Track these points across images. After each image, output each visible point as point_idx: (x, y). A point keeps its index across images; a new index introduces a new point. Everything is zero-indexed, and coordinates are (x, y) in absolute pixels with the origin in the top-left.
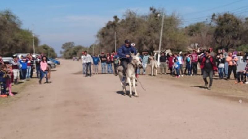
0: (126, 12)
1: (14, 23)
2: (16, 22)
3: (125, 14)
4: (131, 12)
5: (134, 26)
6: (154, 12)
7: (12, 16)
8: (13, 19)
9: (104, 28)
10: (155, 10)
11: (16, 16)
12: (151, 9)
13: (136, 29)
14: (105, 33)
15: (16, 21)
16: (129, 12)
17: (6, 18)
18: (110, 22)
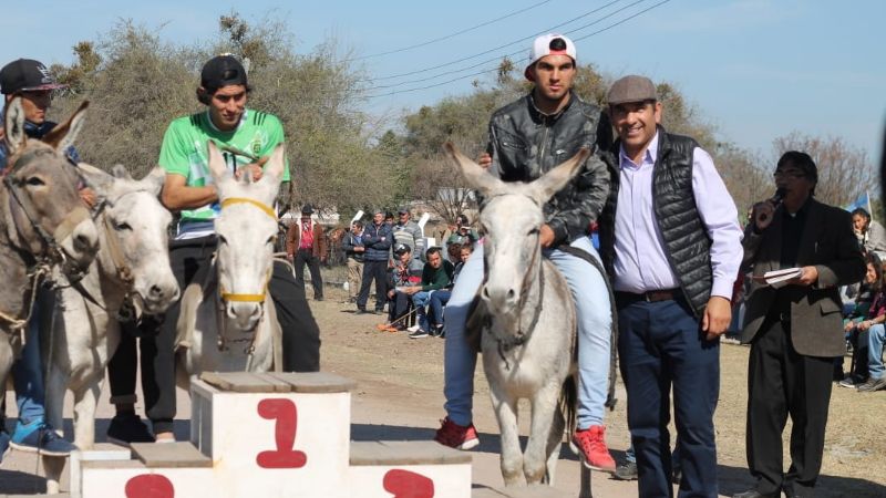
0: (113, 33)
3: (108, 39)
4: (137, 31)
5: (146, 95)
6: (237, 36)
10: (242, 30)
12: (227, 24)
13: (152, 108)
16: (126, 33)
18: (56, 68)
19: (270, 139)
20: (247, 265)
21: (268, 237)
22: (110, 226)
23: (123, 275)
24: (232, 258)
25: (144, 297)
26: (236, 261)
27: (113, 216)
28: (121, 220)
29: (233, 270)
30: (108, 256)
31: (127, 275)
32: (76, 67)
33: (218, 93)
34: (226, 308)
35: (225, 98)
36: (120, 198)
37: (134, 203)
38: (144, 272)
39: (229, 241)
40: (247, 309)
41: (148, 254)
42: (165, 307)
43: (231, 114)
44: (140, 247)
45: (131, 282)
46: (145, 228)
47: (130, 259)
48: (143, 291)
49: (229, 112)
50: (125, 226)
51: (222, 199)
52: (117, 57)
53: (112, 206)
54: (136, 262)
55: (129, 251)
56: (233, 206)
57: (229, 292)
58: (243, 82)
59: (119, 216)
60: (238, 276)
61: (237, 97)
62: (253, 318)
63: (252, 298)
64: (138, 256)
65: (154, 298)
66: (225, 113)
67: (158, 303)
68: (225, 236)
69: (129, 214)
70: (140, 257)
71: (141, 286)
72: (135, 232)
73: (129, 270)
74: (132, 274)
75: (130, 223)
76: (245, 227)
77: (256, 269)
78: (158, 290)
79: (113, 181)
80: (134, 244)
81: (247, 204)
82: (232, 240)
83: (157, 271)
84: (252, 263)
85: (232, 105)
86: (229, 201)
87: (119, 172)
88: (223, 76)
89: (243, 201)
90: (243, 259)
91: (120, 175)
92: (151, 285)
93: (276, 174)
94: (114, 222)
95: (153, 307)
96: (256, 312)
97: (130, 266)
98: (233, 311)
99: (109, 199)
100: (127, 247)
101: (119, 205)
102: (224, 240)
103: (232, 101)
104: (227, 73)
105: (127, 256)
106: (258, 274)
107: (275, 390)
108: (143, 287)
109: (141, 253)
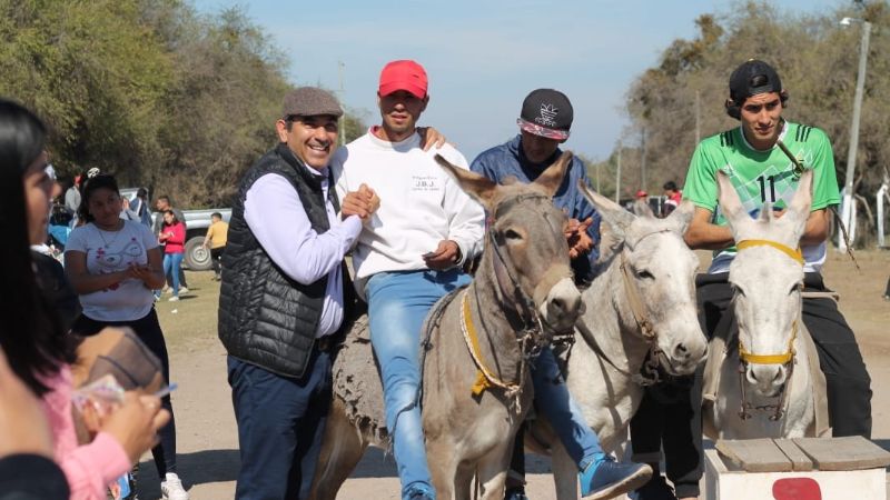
1: (258, 64)
2: (262, 59)
7: (250, 32)
8: (252, 46)
9: (652, 72)
11: (264, 34)
14: (656, 95)
15: (264, 55)
17: (226, 44)
18: (678, 44)
19: (815, 158)
20: (767, 320)
21: (792, 285)
22: (630, 273)
23: (644, 331)
24: (751, 312)
25: (669, 357)
26: (754, 315)
27: (632, 263)
28: (641, 267)
29: (752, 327)
30: (628, 308)
31: (648, 332)
32: (698, 41)
33: (746, 104)
34: (746, 369)
35: (755, 109)
36: (640, 240)
37: (656, 247)
38: (669, 328)
39: (745, 292)
40: (768, 372)
41: (673, 307)
42: (692, 369)
43: (764, 127)
44: (663, 297)
45: (654, 338)
46: (669, 276)
47: (652, 313)
48: (669, 350)
49: (761, 124)
50: (646, 274)
51: (738, 241)
52: (737, 29)
53: (632, 250)
54: (659, 316)
55: (651, 303)
56: (750, 249)
57: (749, 352)
58: (777, 89)
59: (639, 262)
60: (758, 334)
61: (770, 106)
62: (777, 383)
63: (773, 359)
64: (661, 309)
65: (680, 359)
66: (757, 125)
67: (685, 365)
68: (741, 285)
69: (650, 260)
70: (663, 312)
71: (664, 343)
72: (657, 281)
73: (651, 325)
74: (655, 329)
75: (651, 271)
76: (764, 274)
77: (779, 324)
78: (684, 350)
79: (632, 219)
80: (656, 295)
81: (766, 247)
82: (749, 290)
83: (682, 327)
84: (773, 317)
85: (765, 116)
86: (745, 243)
87: (640, 209)
88: (752, 82)
89: (761, 243)
90: (763, 313)
91: (641, 213)
92: (676, 344)
93: (800, 208)
94: (633, 269)
95: (678, 369)
96: (779, 376)
97: (653, 321)
98: (753, 375)
99: (628, 240)
100: (648, 298)
101: (639, 250)
102: (741, 291)
103: (764, 111)
104: (756, 79)
105: (649, 309)
106: (781, 330)
107: (793, 467)
108: (668, 345)
109: (665, 305)
